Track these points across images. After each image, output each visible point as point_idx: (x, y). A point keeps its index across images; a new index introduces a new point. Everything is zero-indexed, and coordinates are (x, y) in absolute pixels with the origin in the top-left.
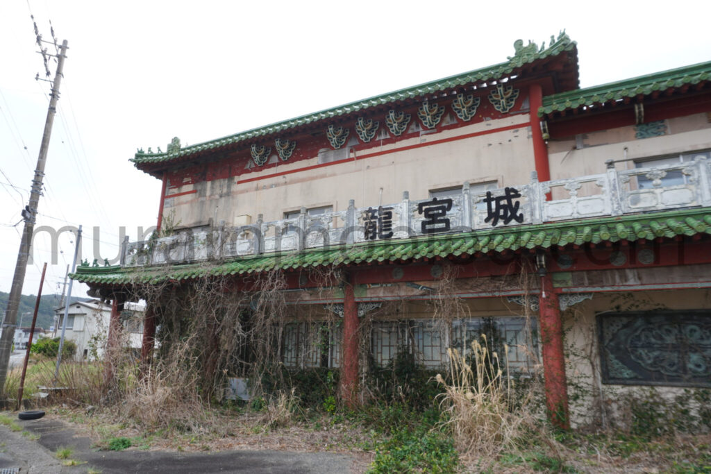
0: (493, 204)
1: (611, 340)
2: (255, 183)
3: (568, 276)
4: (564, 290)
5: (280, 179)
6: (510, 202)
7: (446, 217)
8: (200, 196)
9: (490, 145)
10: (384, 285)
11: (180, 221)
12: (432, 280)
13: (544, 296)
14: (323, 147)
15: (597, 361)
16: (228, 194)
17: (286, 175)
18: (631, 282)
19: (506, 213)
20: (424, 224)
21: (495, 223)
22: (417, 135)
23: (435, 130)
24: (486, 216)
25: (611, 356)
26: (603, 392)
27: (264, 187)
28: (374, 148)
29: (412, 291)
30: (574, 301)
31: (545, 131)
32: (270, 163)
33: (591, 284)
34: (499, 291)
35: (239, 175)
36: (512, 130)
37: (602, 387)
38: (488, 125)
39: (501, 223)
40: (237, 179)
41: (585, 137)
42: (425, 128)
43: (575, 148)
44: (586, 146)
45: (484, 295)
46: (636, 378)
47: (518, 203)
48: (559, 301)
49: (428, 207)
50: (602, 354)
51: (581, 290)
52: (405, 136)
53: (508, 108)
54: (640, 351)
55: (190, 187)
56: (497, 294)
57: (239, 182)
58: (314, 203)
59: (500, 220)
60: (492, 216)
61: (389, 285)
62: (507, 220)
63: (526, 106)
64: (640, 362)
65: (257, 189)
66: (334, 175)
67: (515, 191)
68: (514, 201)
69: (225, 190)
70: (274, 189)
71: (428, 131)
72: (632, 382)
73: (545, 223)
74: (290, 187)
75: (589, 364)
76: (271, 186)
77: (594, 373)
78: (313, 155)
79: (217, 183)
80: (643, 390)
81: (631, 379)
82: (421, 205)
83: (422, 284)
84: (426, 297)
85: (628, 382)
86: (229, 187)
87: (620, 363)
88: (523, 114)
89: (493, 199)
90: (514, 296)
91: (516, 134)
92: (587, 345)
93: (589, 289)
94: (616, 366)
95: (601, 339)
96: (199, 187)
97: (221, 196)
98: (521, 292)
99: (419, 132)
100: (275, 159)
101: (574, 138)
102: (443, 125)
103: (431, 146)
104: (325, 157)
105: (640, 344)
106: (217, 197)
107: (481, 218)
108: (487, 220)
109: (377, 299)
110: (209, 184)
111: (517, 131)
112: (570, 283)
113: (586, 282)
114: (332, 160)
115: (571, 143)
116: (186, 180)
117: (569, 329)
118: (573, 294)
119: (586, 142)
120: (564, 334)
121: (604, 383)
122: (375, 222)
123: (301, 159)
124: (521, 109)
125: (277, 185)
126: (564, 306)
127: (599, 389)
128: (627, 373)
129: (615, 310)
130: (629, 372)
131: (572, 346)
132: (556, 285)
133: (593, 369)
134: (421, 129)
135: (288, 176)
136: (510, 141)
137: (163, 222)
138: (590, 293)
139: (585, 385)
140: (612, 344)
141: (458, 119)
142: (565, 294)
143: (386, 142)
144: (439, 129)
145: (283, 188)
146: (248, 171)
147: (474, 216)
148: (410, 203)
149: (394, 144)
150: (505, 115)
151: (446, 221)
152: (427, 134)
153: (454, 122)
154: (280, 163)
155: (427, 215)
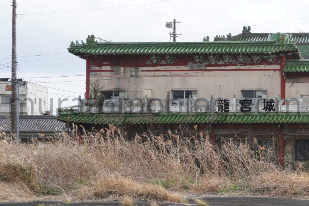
0: (266, 104)
1: (298, 148)
2: (153, 73)
3: (287, 130)
4: (285, 134)
5: (168, 73)
6: (271, 104)
7: (249, 106)
8: (116, 74)
9: (265, 75)
10: (226, 129)
11: (104, 86)
12: (244, 128)
13: (279, 136)
14: (191, 62)
15: (294, 154)
16: (136, 76)
17: (171, 72)
18: (303, 132)
19: (270, 107)
20: (241, 108)
21: (266, 111)
22: (236, 65)
23: (244, 65)
24: (263, 108)
25: (298, 153)
26: (295, 164)
27: (158, 76)
28: (216, 67)
29: (237, 132)
30: (287, 137)
31: (285, 76)
32: (161, 64)
33: (293, 132)
34: (266, 133)
35: (142, 66)
36: (274, 71)
37: (295, 162)
38: (265, 67)
40: (141, 69)
41: (298, 79)
42: (240, 63)
43: (294, 82)
44: (297, 82)
45: (261, 134)
46: (304, 159)
47: (274, 105)
48: (283, 137)
49: (243, 102)
50: (296, 153)
51: (290, 134)
52: (231, 64)
53: (273, 62)
54: (306, 151)
55: (109, 68)
56: (265, 134)
57: (143, 71)
58: (188, 88)
59: (268, 110)
60: (265, 108)
61: (228, 129)
62: (270, 110)
63: (279, 62)
64: (306, 154)
65: (154, 76)
66: (197, 76)
67: (273, 100)
68: (272, 104)
69: (134, 74)
70: (164, 78)
72: (303, 160)
73: (281, 112)
74: (174, 78)
75: (292, 155)
76: (163, 76)
77: (293, 158)
78: (186, 64)
79: (128, 69)
80: (306, 163)
81: (303, 159)
82: (240, 101)
83: (240, 129)
84: (242, 134)
85: (302, 160)
86: (136, 72)
87: (300, 155)
88: (278, 65)
89: (266, 102)
90: (271, 135)
91: (275, 73)
92: (291, 150)
93: (292, 134)
94: (299, 156)
95: (296, 148)
96: (115, 69)
97: (131, 76)
98: (273, 134)
99: (237, 64)
100: (164, 62)
101: (294, 79)
102: (247, 63)
103: (242, 71)
104: (192, 67)
105: (306, 149)
106: (129, 76)
107: (261, 108)
108: (263, 109)
109: (223, 134)
110: (122, 68)
111: (275, 72)
112: (287, 132)
113: (291, 132)
114: (196, 69)
115: (293, 80)
116: (104, 63)
117: (287, 145)
118: (288, 135)
119: (298, 81)
120: (285, 146)
121: (296, 161)
122: (223, 105)
123: (179, 65)
124: (278, 63)
125: (166, 76)
126: (285, 139)
127: (293, 163)
128: (302, 158)
129: (301, 139)
130: (302, 157)
131: (287, 150)
132: (283, 132)
133: (293, 157)
134: (238, 63)
135: (173, 73)
136: (273, 75)
137: (90, 85)
138: (292, 135)
139: (290, 162)
140: (299, 149)
141: (253, 62)
142: (285, 135)
143: (222, 65)
144: (246, 65)
145: (170, 78)
146: (148, 66)
147: (259, 107)
148: (237, 100)
149: (226, 67)
150: (271, 64)
151: (250, 108)
152: (240, 65)
153: (252, 63)
154: (167, 65)
155: (243, 105)
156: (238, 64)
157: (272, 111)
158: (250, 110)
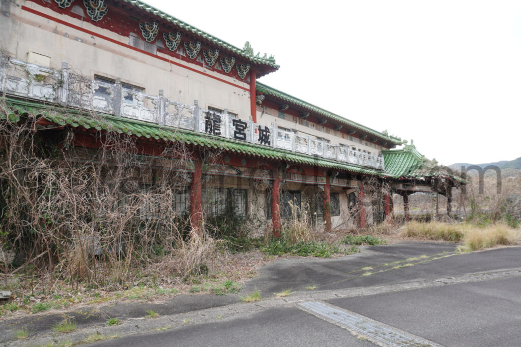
0: (261, 132)
3: (282, 174)
4: (281, 180)
5: (88, 37)
6: (266, 134)
7: (244, 132)
9: (235, 93)
10: (218, 165)
12: (241, 166)
14: (134, 32)
16: (5, 14)
17: (94, 37)
19: (265, 139)
20: (235, 133)
21: (261, 143)
22: (201, 65)
23: (211, 69)
24: (258, 138)
27: (66, 35)
29: (232, 171)
32: (72, 11)
33: (288, 178)
36: (244, 90)
38: (234, 81)
39: (263, 143)
41: (266, 108)
42: (206, 64)
44: (266, 113)
47: (269, 136)
48: (279, 184)
49: (237, 123)
51: (285, 180)
52: (195, 62)
53: (244, 77)
57: (25, 9)
59: (263, 141)
60: (261, 139)
61: (220, 166)
62: (265, 143)
65: (55, 31)
68: (268, 134)
70: (79, 43)
71: (208, 67)
73: (276, 148)
74: (101, 51)
75: (264, 211)
76: (76, 39)
78: (124, 33)
82: (234, 121)
84: (238, 176)
86: (5, 4)
88: (248, 84)
89: (261, 130)
91: (245, 93)
92: (263, 203)
100: (79, 10)
101: (263, 107)
102: (216, 68)
103: (209, 78)
104: (136, 42)
108: (259, 140)
109: (215, 174)
112: (283, 177)
114: (142, 48)
115: (263, 109)
119: (266, 111)
121: (267, 219)
122: (211, 122)
123: (112, 30)
124: (247, 81)
125: (82, 40)
127: (266, 221)
131: (260, 203)
132: (280, 177)
134: (204, 63)
135: (98, 40)
136: (242, 95)
141: (222, 69)
144: (213, 70)
145: (91, 49)
147: (254, 136)
148: (229, 118)
149: (187, 63)
150: (241, 80)
151: (244, 135)
152: (207, 68)
153: (220, 69)
154: (88, 19)
155: (237, 128)
156: (204, 65)
157: (267, 144)
158: (244, 139)
